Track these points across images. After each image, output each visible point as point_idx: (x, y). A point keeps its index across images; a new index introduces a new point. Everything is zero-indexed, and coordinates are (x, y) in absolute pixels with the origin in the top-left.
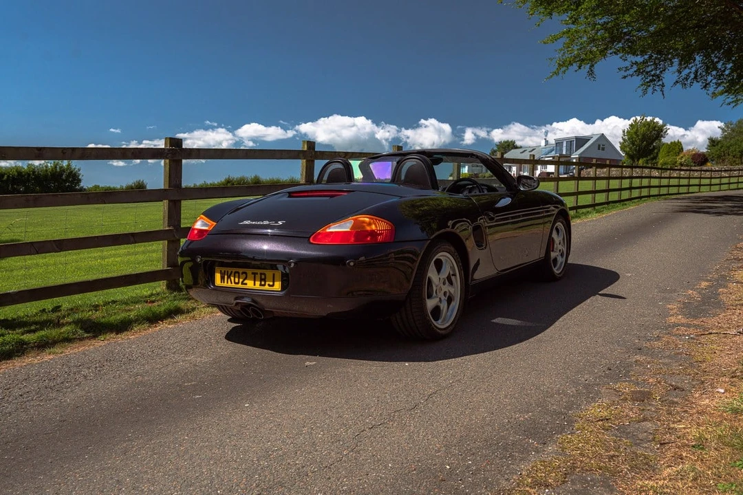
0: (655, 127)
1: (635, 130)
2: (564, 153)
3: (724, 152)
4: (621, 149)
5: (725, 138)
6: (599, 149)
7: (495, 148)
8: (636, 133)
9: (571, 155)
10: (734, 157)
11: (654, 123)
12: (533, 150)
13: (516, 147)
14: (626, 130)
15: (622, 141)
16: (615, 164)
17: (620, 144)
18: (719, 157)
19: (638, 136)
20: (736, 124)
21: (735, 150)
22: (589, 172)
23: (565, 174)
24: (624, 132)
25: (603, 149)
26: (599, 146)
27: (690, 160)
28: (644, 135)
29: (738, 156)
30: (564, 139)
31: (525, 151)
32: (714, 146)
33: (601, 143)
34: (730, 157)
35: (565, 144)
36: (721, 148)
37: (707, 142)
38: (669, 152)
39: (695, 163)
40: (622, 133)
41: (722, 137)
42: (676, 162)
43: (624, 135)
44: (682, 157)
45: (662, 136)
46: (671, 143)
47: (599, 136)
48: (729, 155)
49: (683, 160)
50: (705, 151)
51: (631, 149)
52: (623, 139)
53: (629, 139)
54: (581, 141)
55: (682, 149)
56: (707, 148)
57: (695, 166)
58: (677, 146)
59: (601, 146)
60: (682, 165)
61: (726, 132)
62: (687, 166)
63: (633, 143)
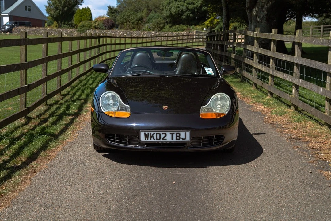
3: (126, 19)
4: (48, 11)
5: (119, 7)
6: (26, 10)
9: (1, 13)
10: (133, 23)
15: (47, 5)
16: (40, 23)
17: (46, 7)
18: (123, 23)
21: (134, 19)
22: (20, 30)
25: (30, 10)
26: (26, 7)
27: (102, 24)
29: (136, 23)
32: (112, 13)
33: (28, 5)
34: (130, 23)
36: (124, 16)
38: (81, 16)
39: (105, 26)
41: (117, 6)
42: (91, 26)
44: (96, 22)
45: (79, 4)
46: (83, 8)
48: (129, 22)
49: (97, 24)
51: (55, 12)
52: (49, 4)
53: (53, 4)
55: (91, 14)
57: (105, 29)
58: (87, 11)
59: (28, 7)
60: (96, 28)
61: (120, 2)
62: (99, 29)
63: (57, 8)
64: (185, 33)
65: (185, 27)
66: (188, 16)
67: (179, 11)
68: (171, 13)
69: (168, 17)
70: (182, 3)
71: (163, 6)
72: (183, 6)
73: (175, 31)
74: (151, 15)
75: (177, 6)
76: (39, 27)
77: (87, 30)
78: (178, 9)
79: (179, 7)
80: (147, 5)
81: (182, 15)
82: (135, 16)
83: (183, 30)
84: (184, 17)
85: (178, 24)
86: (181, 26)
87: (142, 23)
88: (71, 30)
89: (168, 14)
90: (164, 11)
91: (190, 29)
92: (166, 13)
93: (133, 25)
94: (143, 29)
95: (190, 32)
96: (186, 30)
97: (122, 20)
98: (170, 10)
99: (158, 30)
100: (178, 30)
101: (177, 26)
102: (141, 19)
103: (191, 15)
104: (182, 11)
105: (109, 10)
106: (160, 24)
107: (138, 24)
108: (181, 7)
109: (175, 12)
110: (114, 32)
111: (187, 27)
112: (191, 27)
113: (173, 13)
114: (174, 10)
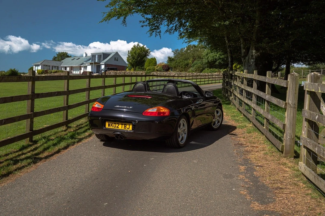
0: (144, 50)
1: (134, 51)
2: (97, 61)
3: (177, 65)
4: (128, 61)
5: (175, 57)
6: (115, 60)
7: (56, 56)
8: (135, 53)
9: (100, 63)
10: (182, 67)
11: (144, 48)
12: (79, 58)
13: (68, 57)
14: (130, 51)
15: (128, 56)
16: (123, 68)
18: (175, 67)
19: (136, 54)
20: (180, 50)
22: (110, 72)
23: (97, 73)
24: (129, 52)
25: (117, 60)
26: (115, 58)
27: (162, 68)
28: (139, 54)
30: (97, 54)
31: (74, 59)
32: (171, 61)
33: (116, 57)
35: (97, 57)
36: (176, 63)
37: (167, 59)
38: (150, 63)
39: (163, 70)
40: (128, 52)
41: (174, 57)
42: (155, 69)
43: (129, 54)
44: (158, 67)
45: (148, 55)
46: (151, 58)
47: (115, 53)
48: (179, 67)
50: (166, 63)
51: (132, 61)
52: (129, 56)
53: (131, 55)
54: (105, 55)
55: (156, 62)
56: (167, 62)
57: (164, 71)
58: (154, 60)
59: (116, 59)
60: (157, 70)
61: (176, 54)
62: (160, 71)
63: (133, 58)
64: (216, 73)
65: (217, 70)
66: (219, 63)
67: (213, 59)
68: (208, 61)
69: (206, 63)
70: (216, 54)
71: (203, 56)
72: (216, 56)
73: (210, 73)
74: (195, 62)
75: (212, 56)
76: (122, 71)
77: (152, 72)
78: (213, 58)
79: (213, 57)
80: (193, 55)
81: (216, 62)
82: (183, 63)
83: (215, 72)
84: (217, 63)
85: (213, 68)
86: (214, 69)
87: (188, 67)
88: (142, 72)
89: (207, 61)
90: (204, 59)
91: (220, 71)
92: (205, 61)
93: (182, 69)
94: (189, 71)
95: (220, 73)
96: (218, 72)
97: (174, 65)
98: (207, 59)
99: (198, 72)
100: (212, 72)
101: (211, 69)
102: (187, 65)
103: (222, 62)
104: (216, 59)
105: (169, 59)
106: (200, 68)
107: (185, 67)
108: (215, 57)
109: (211, 60)
110: (169, 73)
111: (218, 70)
112: (221, 70)
113: (210, 61)
114: (210, 59)
